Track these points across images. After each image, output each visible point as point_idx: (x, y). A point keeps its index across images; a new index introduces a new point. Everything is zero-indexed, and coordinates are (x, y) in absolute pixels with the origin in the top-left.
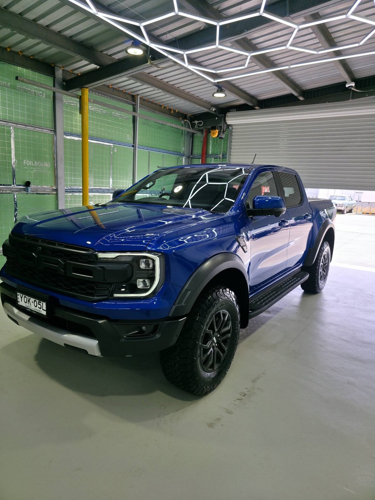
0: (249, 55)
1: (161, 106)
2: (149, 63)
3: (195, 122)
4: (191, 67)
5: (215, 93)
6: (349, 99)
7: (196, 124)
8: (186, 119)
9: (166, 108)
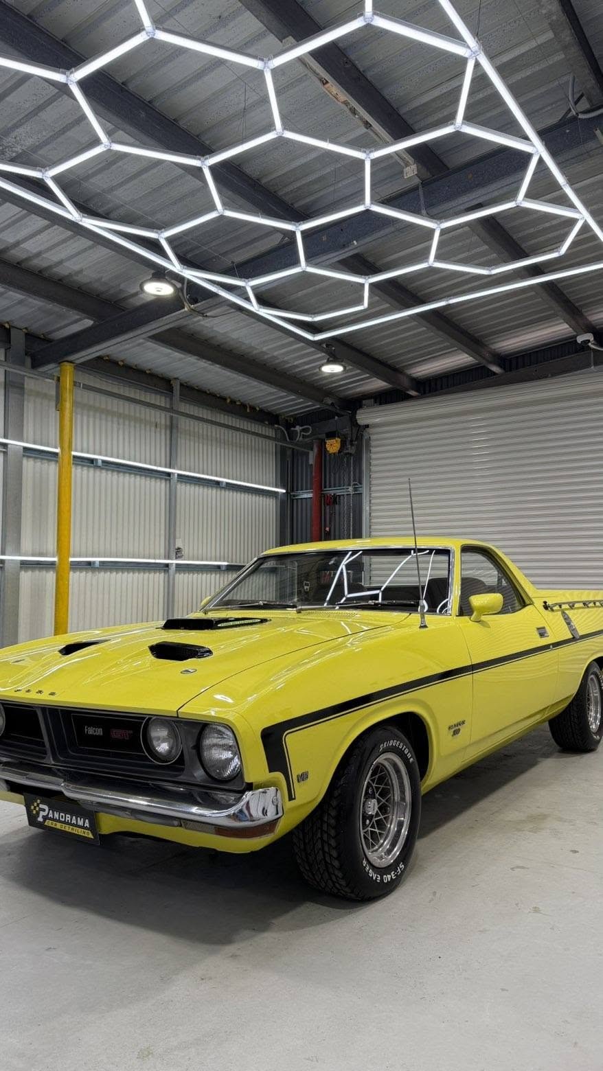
0: (367, 281)
1: (225, 399)
2: (186, 309)
3: (295, 429)
4: (265, 312)
5: (323, 365)
6: (588, 366)
7: (299, 432)
8: (279, 424)
9: (235, 402)
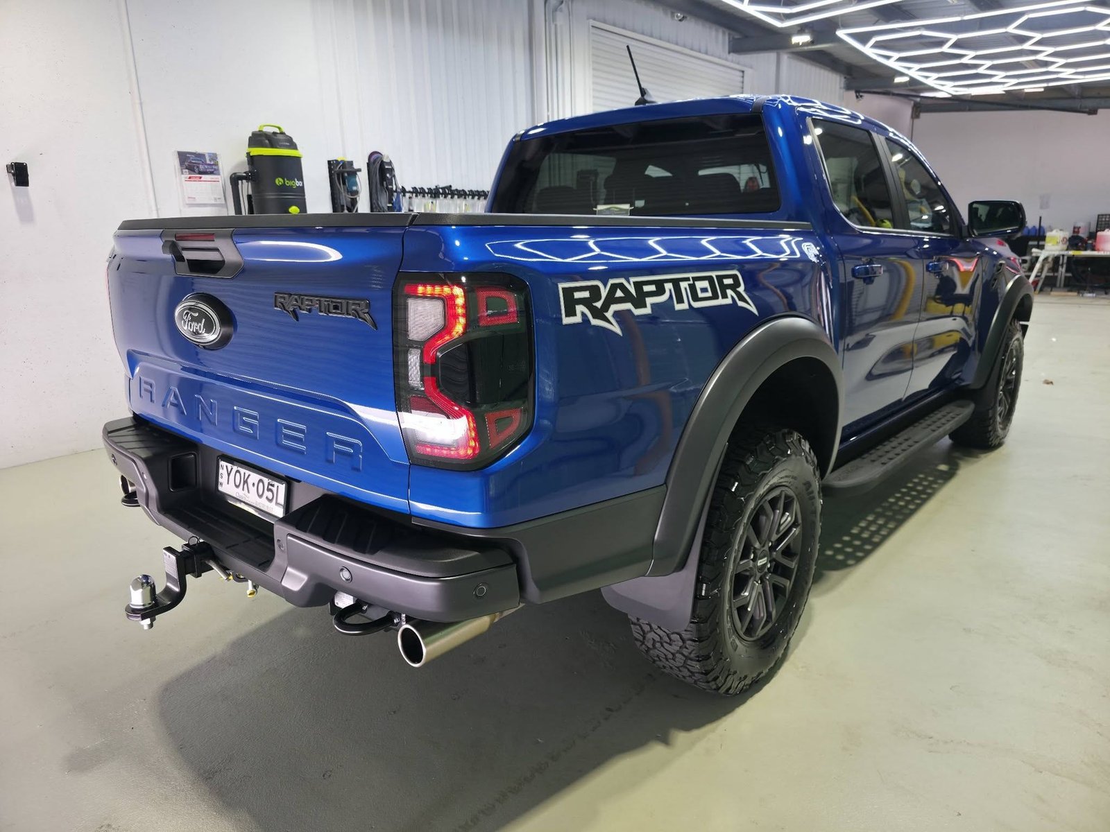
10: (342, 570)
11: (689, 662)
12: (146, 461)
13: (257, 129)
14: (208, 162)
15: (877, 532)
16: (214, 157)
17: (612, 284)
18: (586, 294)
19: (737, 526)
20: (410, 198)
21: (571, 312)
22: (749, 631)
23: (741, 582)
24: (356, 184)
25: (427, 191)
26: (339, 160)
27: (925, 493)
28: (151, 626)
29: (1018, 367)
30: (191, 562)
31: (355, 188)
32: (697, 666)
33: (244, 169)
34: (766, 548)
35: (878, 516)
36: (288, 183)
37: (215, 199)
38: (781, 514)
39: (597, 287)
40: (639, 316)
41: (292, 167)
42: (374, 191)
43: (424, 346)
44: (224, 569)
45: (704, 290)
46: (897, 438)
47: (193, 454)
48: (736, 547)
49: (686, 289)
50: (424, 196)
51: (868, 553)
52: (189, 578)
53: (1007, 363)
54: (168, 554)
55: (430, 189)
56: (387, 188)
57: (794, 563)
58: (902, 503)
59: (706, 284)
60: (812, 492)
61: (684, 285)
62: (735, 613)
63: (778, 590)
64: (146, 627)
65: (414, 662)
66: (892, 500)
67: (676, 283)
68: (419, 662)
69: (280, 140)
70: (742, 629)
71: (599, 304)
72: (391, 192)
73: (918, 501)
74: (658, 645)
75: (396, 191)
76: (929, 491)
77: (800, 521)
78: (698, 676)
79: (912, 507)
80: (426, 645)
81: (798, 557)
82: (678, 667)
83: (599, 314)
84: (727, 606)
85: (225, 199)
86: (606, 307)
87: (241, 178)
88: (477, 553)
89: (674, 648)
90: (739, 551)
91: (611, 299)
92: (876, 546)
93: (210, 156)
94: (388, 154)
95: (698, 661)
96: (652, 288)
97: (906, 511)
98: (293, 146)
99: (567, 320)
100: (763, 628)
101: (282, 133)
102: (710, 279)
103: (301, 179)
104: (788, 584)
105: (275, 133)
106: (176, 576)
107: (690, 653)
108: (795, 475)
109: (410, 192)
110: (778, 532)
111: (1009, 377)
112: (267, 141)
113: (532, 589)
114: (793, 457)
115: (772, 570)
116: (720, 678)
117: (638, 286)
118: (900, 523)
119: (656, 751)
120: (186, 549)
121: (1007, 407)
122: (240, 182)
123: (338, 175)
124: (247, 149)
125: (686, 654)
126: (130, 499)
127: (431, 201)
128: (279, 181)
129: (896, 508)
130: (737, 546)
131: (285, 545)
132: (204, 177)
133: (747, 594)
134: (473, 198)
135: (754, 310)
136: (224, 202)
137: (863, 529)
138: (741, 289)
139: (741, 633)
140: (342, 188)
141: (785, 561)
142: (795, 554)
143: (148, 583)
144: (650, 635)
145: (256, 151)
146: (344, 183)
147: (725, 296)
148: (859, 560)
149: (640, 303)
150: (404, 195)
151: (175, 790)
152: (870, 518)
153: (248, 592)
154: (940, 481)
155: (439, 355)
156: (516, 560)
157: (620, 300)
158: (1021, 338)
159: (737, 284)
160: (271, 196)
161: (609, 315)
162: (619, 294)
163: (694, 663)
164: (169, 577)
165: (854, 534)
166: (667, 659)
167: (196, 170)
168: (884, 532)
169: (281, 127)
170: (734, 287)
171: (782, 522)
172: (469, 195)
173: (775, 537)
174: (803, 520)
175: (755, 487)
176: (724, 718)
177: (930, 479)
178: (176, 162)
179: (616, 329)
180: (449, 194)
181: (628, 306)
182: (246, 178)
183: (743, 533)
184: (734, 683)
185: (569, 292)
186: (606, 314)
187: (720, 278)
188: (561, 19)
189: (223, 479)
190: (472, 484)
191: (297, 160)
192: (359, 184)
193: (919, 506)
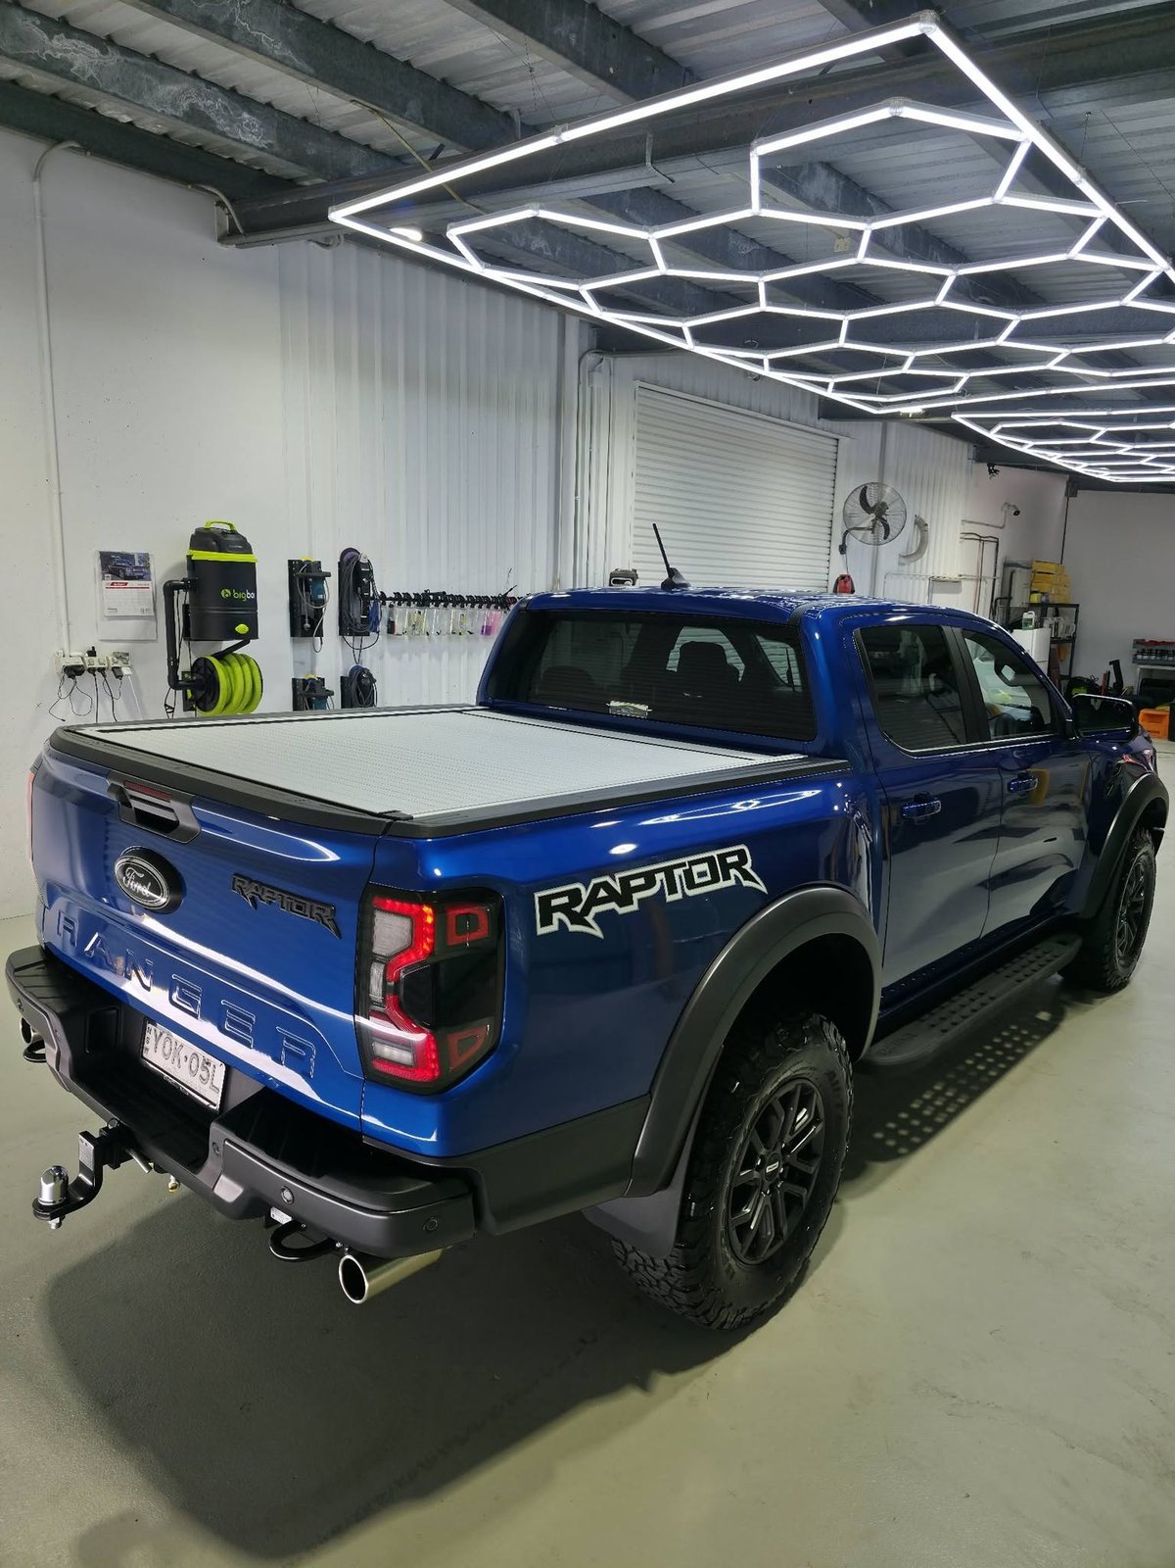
10: (283, 1190)
11: (675, 1292)
12: (62, 1017)
13: (203, 526)
14: (137, 564)
15: (942, 1109)
16: (145, 558)
17: (595, 885)
18: (565, 900)
19: (736, 1134)
20: (391, 606)
21: (546, 922)
22: (753, 1252)
23: (742, 1194)
24: (322, 592)
25: (413, 597)
26: (303, 560)
27: (1014, 1054)
28: (59, 1225)
29: (1149, 886)
30: (110, 1149)
31: (321, 596)
32: (683, 1298)
33: (182, 575)
34: (778, 1151)
35: (948, 1085)
36: (238, 596)
37: (143, 611)
38: (795, 1111)
39: (578, 891)
40: (624, 915)
41: (244, 576)
42: (345, 598)
43: (388, 963)
44: (145, 1160)
45: (702, 874)
46: (971, 990)
47: (114, 1008)
48: (735, 1159)
49: (680, 877)
50: (409, 605)
51: (926, 1138)
52: (106, 1168)
53: (1130, 883)
54: (85, 1141)
55: (416, 595)
56: (362, 595)
57: (813, 1169)
58: (981, 1067)
59: (704, 867)
60: (837, 1082)
61: (678, 872)
62: (734, 1234)
63: (792, 1201)
64: (53, 1227)
65: (354, 1298)
66: (970, 1062)
67: (669, 872)
68: (360, 1299)
69: (230, 542)
70: (742, 1251)
71: (578, 909)
72: (366, 600)
73: (1002, 1066)
74: (641, 1268)
75: (373, 598)
76: (1019, 1051)
77: (822, 1116)
78: (685, 1309)
79: (993, 1073)
80: (368, 1280)
81: (819, 1159)
82: (663, 1296)
83: (578, 919)
84: (721, 1228)
85: (155, 610)
86: (586, 910)
87: (178, 587)
88: (429, 1183)
89: (659, 1275)
90: (737, 1162)
91: (593, 900)
92: (939, 1128)
93: (140, 557)
94: (367, 553)
95: (684, 1292)
96: (641, 881)
97: (985, 1079)
98: (247, 548)
99: (541, 931)
100: (771, 1247)
101: (234, 532)
102: (710, 861)
103: (254, 590)
104: (805, 1194)
105: (224, 533)
106: (91, 1166)
107: (676, 1282)
108: (813, 1065)
109: (391, 599)
110: (792, 1131)
111: (1135, 899)
112: (214, 543)
113: (489, 1219)
114: (811, 1046)
115: (785, 1176)
116: (712, 1312)
117: (624, 881)
118: (974, 1096)
119: (633, 1397)
120: (104, 1133)
121: (1133, 938)
122: (176, 592)
123: (301, 580)
124: (187, 551)
125: (672, 1283)
126: (34, 1052)
127: (417, 610)
128: (226, 593)
129: (972, 1073)
130: (736, 1156)
131: (221, 1149)
132: (131, 583)
133: (748, 1210)
134: (472, 607)
135: (763, 888)
136: (153, 614)
137: (927, 1103)
138: (748, 867)
139: (741, 1256)
140: (304, 596)
141: (802, 1167)
142: (815, 1156)
143: (60, 1175)
144: (633, 1256)
145: (201, 555)
146: (307, 590)
147: (727, 877)
148: (914, 1148)
149: (624, 900)
150: (384, 604)
151: (68, 1418)
152: (938, 1087)
153: (170, 1185)
154: (1036, 1037)
155: (403, 976)
156: (474, 1190)
157: (604, 901)
158: (1152, 852)
159: (743, 860)
160: (214, 610)
161: (589, 918)
162: (602, 893)
163: (680, 1294)
164: (83, 1168)
165: (914, 1109)
166: (651, 1285)
167: (122, 574)
168: (951, 1110)
169: (233, 523)
170: (738, 866)
171: (798, 1119)
172: (468, 602)
173: (788, 1138)
174: (826, 1116)
175: (757, 1087)
176: (716, 1359)
177: (1025, 1032)
178: (97, 563)
179: (597, 932)
180: (442, 601)
181: (612, 905)
182: (184, 587)
183: (745, 1141)
184: (729, 1316)
185: (545, 901)
186: (586, 918)
187: (722, 857)
188: (599, 381)
189: (150, 1045)
190: (430, 1110)
191: (250, 567)
192: (326, 593)
193: (1002, 1073)
